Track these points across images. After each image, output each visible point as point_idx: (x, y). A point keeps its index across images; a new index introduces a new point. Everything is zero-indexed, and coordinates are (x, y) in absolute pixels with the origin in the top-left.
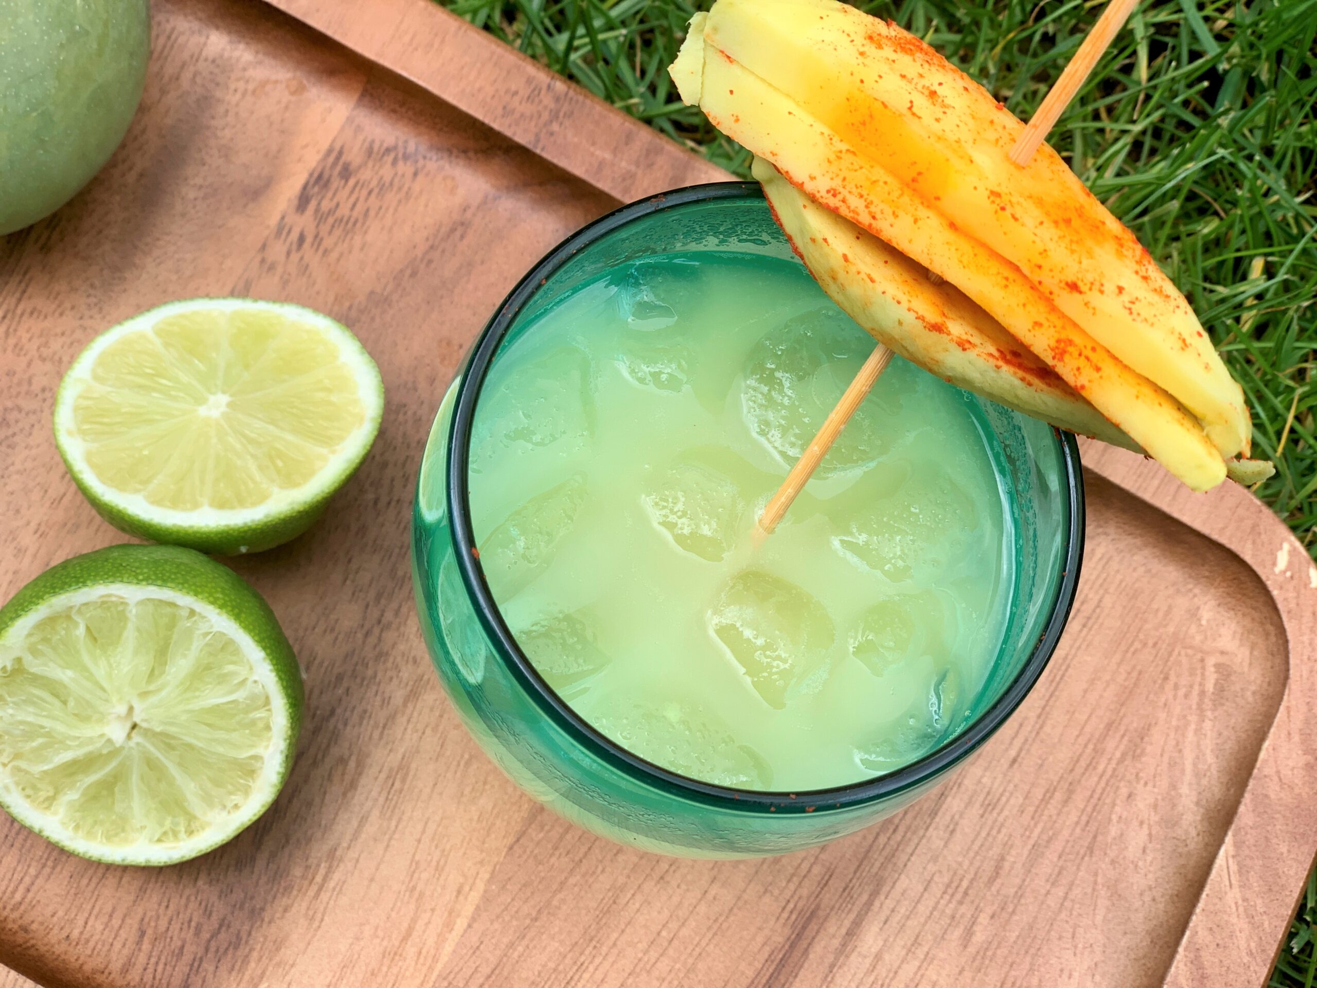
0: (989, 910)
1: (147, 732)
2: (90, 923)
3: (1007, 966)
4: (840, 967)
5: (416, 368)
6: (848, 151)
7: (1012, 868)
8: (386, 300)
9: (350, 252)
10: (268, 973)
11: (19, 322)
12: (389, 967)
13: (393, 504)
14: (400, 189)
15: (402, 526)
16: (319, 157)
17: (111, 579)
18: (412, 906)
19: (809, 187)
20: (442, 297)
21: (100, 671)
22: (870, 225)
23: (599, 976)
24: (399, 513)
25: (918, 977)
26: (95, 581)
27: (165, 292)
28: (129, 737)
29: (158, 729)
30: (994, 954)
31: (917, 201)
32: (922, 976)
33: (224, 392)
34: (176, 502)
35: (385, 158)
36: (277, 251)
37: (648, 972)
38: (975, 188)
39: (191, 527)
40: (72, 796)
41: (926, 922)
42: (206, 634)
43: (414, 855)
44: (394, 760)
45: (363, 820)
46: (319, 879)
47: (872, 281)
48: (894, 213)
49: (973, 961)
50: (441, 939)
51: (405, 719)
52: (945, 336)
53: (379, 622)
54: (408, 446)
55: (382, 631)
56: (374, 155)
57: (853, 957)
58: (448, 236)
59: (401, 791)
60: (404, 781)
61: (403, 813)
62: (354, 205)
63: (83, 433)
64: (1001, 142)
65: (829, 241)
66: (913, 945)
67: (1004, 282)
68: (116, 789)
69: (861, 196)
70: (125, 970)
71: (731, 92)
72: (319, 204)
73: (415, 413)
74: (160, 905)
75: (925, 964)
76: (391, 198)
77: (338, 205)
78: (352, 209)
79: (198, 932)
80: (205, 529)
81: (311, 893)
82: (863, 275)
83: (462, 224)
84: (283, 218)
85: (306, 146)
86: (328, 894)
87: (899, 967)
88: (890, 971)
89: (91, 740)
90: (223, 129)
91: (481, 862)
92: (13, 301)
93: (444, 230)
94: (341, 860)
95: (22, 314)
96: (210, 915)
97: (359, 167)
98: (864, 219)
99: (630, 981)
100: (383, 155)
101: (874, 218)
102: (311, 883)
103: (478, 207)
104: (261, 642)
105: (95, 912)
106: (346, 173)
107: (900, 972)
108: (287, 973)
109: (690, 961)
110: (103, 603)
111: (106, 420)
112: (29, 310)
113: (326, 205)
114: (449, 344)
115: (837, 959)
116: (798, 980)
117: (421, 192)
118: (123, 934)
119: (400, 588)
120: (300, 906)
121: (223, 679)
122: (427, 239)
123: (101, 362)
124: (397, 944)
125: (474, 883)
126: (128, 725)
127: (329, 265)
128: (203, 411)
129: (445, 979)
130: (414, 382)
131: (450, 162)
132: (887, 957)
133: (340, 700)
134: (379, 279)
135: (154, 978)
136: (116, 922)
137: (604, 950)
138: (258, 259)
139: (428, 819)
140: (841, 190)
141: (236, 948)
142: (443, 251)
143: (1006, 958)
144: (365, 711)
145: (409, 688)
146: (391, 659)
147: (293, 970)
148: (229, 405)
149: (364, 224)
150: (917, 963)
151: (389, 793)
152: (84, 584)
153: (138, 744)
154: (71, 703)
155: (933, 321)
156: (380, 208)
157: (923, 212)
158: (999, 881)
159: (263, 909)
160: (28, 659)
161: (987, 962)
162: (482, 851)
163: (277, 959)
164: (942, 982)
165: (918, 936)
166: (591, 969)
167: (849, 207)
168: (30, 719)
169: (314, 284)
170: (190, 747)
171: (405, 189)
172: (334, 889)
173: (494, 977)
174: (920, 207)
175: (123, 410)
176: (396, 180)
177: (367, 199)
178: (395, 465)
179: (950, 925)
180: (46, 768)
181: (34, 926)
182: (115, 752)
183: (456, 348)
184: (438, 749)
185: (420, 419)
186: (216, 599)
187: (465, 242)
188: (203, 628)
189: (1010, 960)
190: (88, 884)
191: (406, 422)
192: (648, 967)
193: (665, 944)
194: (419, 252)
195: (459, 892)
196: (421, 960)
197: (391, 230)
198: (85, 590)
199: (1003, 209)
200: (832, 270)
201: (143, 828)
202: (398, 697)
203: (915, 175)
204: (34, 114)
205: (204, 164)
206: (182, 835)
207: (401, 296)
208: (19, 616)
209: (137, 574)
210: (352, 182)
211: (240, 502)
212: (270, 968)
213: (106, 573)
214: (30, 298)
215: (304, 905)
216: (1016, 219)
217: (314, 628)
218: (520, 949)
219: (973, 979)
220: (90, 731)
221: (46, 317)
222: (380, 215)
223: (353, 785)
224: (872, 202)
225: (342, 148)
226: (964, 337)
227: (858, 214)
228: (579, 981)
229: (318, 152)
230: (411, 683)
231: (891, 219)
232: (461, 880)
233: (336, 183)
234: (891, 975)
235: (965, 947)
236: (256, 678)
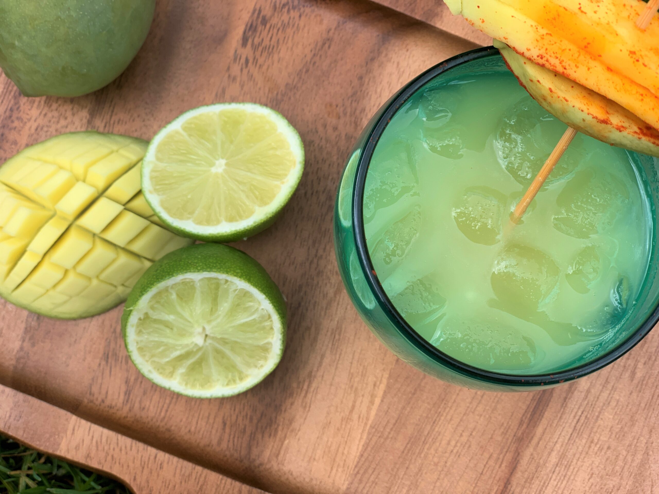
0: (643, 361)
1: (213, 338)
2: (199, 423)
3: (654, 388)
4: (569, 399)
5: (316, 121)
6: (547, 34)
7: (653, 338)
8: (295, 87)
9: (273, 64)
10: (288, 435)
11: (113, 128)
12: (346, 426)
13: (314, 193)
14: (293, 26)
15: (321, 204)
16: (249, 15)
17: (185, 271)
18: (353, 395)
19: (527, 54)
20: (323, 81)
21: (186, 314)
22: (563, 72)
23: (449, 417)
24: (318, 198)
25: (609, 398)
26: (178, 274)
27: (183, 101)
28: (205, 340)
29: (219, 337)
30: (647, 382)
31: (588, 57)
32: (612, 398)
33: (222, 158)
34: (208, 222)
35: (283, 10)
36: (236, 69)
37: (473, 413)
38: (621, 50)
39: (218, 234)
40: (182, 370)
41: (611, 371)
42: (236, 290)
43: (350, 371)
44: (334, 324)
45: (323, 356)
46: (305, 387)
47: (567, 101)
48: (576, 66)
49: (637, 387)
50: (369, 409)
51: (336, 304)
52: (609, 125)
53: (316, 256)
54: (318, 162)
55: (318, 260)
56: (277, 9)
57: (576, 393)
58: (322, 48)
59: (339, 339)
60: (340, 334)
61: (342, 350)
62: (271, 38)
63: (156, 190)
64: (631, 17)
65: (541, 81)
66: (605, 383)
67: (641, 97)
68: (203, 364)
69: (557, 58)
70: (219, 443)
71: (478, 7)
72: (253, 41)
73: (319, 145)
74: (231, 409)
75: (612, 392)
76: (289, 31)
77: (263, 40)
78: (271, 40)
79: (251, 419)
80: (225, 234)
81: (303, 394)
82: (561, 98)
83: (328, 40)
84: (236, 51)
85: (242, 10)
86: (311, 394)
87: (599, 395)
88: (595, 397)
89: (187, 345)
90: (198, 8)
91: (384, 370)
92: (108, 117)
93: (320, 44)
94: (315, 377)
95: (114, 123)
96: (256, 411)
97: (271, 17)
98: (560, 69)
99: (465, 418)
100: (282, 8)
101: (565, 69)
102: (302, 390)
103: (335, 29)
104: (263, 290)
105: (201, 417)
106: (264, 21)
107: (600, 397)
108: (297, 434)
109: (494, 405)
110: (183, 282)
111: (167, 182)
112: (117, 121)
113: (257, 41)
114: (331, 105)
115: (567, 395)
116: (549, 407)
117: (305, 26)
118: (216, 426)
119: (324, 237)
120: (298, 402)
121: (246, 309)
122: (311, 51)
123: (159, 150)
124: (347, 414)
125: (381, 380)
126: (204, 336)
127: (263, 73)
128: (214, 170)
129: (373, 428)
130: (316, 128)
131: (317, 7)
132: (593, 391)
133: (302, 298)
134: (289, 76)
135: (234, 445)
136: (211, 421)
137: (450, 404)
138: (227, 75)
139: (355, 351)
140: (545, 55)
141: (271, 426)
142: (321, 56)
143: (653, 383)
144: (315, 302)
145: (336, 288)
146: (325, 274)
147: (300, 433)
148: (227, 164)
149: (278, 47)
150: (608, 392)
151: (333, 341)
152: (173, 276)
153: (210, 344)
154: (175, 330)
155: (602, 119)
156: (285, 38)
157: (593, 64)
158: (646, 345)
159: (281, 405)
160: (151, 312)
161: (644, 387)
162: (383, 364)
163: (291, 428)
164: (621, 399)
165: (607, 379)
166: (445, 414)
167: (550, 64)
168: (156, 339)
169: (257, 84)
170: (236, 342)
171: (296, 25)
172: (313, 391)
173: (397, 424)
174: (591, 61)
175: (175, 175)
176: (291, 21)
177: (277, 34)
178: (313, 173)
179: (623, 371)
180: (167, 360)
181: (173, 428)
182: (200, 349)
183: (335, 107)
184: (354, 316)
185: (321, 147)
186: (237, 273)
187: (331, 49)
188: (233, 288)
189: (655, 384)
190: (195, 404)
191: (315, 150)
192: (473, 410)
193: (480, 398)
194: (308, 58)
195: (375, 385)
196: (361, 420)
197: (292, 49)
198: (174, 278)
199: (638, 61)
200: (544, 96)
201: (218, 380)
202: (331, 292)
203: (586, 44)
204: (104, 32)
205: (191, 29)
206: (238, 381)
207: (303, 84)
208: (143, 294)
209: (197, 267)
210: (268, 26)
211: (241, 217)
212: (288, 433)
213: (182, 268)
214: (116, 114)
215: (300, 401)
216: (645, 66)
217: (284, 264)
218: (408, 409)
219: (638, 396)
220: (187, 341)
221: (126, 123)
222: (285, 42)
223: (315, 340)
224: (563, 61)
225: (260, 8)
226: (620, 124)
227: (556, 67)
228: (439, 421)
229: (248, 12)
230: (336, 285)
231: (575, 69)
232: (375, 379)
233: (260, 28)
234: (596, 399)
235: (632, 381)
236: (262, 307)
